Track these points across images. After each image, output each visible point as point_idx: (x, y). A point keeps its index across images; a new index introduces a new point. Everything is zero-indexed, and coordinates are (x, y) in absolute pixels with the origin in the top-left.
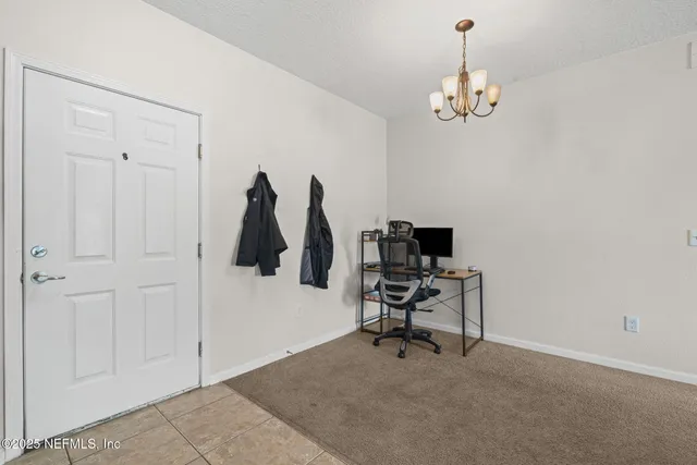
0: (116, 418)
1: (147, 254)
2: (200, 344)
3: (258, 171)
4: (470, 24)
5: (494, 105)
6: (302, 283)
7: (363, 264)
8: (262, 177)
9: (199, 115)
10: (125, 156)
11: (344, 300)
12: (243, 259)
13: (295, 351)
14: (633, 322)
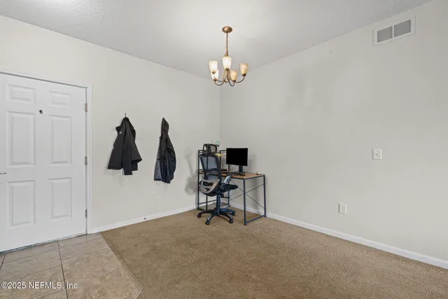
0: (35, 246)
1: (54, 162)
2: (86, 211)
3: (124, 117)
4: (230, 30)
5: (244, 75)
6: (155, 180)
7: (199, 170)
8: (126, 120)
9: (86, 88)
10: (41, 111)
11: (187, 190)
12: (113, 165)
13: (149, 218)
14: (344, 208)
